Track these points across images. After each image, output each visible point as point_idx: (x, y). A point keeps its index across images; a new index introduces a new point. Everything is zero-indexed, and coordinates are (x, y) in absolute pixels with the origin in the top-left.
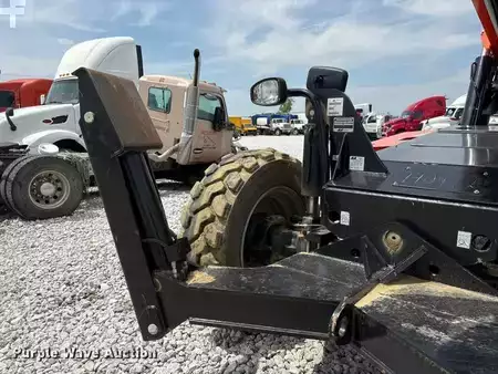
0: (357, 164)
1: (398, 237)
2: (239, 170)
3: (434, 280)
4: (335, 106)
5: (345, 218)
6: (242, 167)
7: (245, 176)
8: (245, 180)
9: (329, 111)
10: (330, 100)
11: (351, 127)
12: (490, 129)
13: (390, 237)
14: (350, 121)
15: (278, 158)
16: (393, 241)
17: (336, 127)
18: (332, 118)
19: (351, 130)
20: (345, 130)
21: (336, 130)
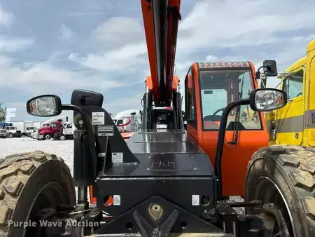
0: (118, 158)
1: (159, 207)
2: (16, 173)
3: (185, 232)
4: (98, 118)
5: (117, 200)
6: (18, 170)
7: (24, 179)
8: (24, 182)
9: (93, 121)
10: (94, 114)
11: (111, 132)
12: (158, 131)
13: (153, 208)
14: (111, 128)
15: (49, 158)
16: (156, 210)
17: (100, 132)
18: (96, 127)
19: (112, 135)
20: (106, 135)
21: (100, 135)
